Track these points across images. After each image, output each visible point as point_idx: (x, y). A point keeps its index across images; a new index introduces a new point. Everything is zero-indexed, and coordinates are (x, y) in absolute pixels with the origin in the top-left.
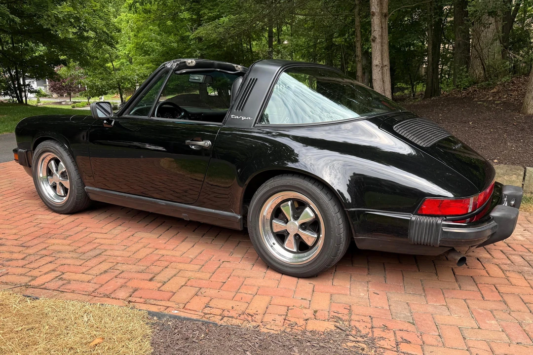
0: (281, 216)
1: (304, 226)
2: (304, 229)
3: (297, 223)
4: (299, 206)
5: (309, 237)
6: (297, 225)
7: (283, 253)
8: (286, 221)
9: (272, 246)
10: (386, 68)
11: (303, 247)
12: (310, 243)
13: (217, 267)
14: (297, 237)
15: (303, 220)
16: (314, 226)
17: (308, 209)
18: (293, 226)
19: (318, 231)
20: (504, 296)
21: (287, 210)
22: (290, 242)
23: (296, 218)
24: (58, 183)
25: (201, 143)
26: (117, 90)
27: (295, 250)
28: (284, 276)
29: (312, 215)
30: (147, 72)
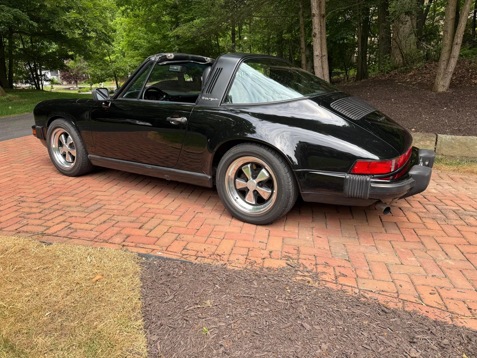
0: (242, 175)
1: (261, 184)
2: (261, 186)
3: (255, 182)
4: (257, 168)
5: (265, 192)
6: (256, 183)
7: (244, 206)
8: (247, 180)
9: (235, 200)
10: (325, 57)
11: (260, 200)
12: (265, 197)
13: (192, 217)
14: (256, 192)
15: (259, 179)
16: (268, 183)
17: (263, 170)
18: (252, 184)
19: (272, 188)
20: (421, 238)
21: (247, 171)
22: (250, 196)
23: (254, 177)
24: (67, 152)
25: (179, 119)
26: (114, 78)
27: (254, 203)
28: (245, 224)
29: (267, 175)
30: (137, 64)
